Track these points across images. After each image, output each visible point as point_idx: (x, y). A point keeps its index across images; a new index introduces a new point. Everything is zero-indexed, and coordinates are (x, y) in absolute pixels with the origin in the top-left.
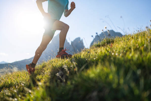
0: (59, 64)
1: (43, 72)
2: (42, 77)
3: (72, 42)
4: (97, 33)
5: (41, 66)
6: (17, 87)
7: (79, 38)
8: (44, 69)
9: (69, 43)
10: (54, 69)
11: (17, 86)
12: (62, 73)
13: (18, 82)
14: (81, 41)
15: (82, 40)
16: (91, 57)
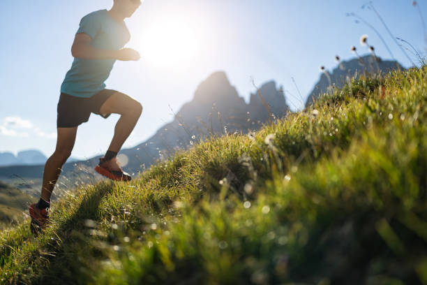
0: (225, 153)
1: (179, 180)
2: (178, 192)
3: (252, 96)
4: (338, 58)
5: (171, 164)
6: (112, 219)
7: (272, 84)
8: (182, 169)
9: (242, 99)
10: (210, 169)
11: (113, 216)
12: (236, 179)
13: (115, 206)
14: (277, 92)
15: (281, 88)
16: (320, 129)
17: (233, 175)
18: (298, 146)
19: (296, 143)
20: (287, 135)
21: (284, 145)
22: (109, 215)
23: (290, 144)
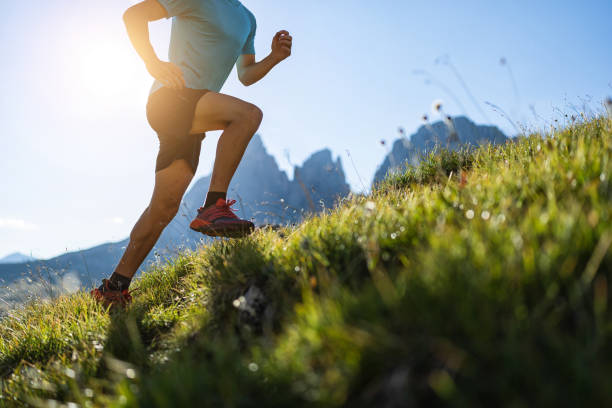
1: (180, 295)
2: (179, 313)
3: (297, 170)
5: (173, 270)
6: (74, 357)
7: (327, 153)
8: (186, 280)
9: (283, 174)
10: (224, 281)
11: (75, 353)
12: (261, 297)
13: (80, 336)
14: (333, 165)
15: (339, 159)
16: (379, 228)
17: (258, 290)
18: (348, 252)
19: (346, 247)
20: (333, 235)
21: (329, 249)
22: (71, 350)
23: (337, 248)
